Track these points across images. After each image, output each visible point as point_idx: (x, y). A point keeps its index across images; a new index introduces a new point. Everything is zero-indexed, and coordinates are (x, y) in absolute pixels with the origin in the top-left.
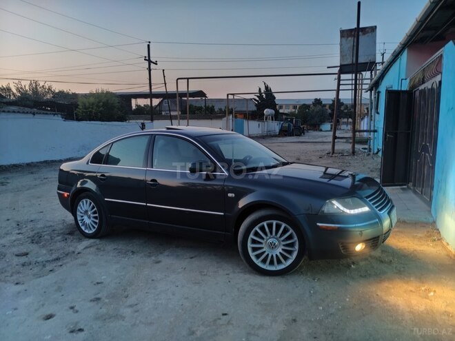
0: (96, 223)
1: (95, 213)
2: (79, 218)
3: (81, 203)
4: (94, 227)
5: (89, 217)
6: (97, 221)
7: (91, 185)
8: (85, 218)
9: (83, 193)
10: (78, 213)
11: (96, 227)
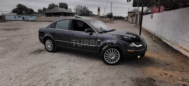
0: (52, 47)
1: (51, 44)
2: (46, 46)
3: (47, 41)
4: (52, 49)
5: (50, 46)
6: (53, 46)
7: (50, 35)
8: (49, 46)
9: (47, 38)
10: (46, 45)
11: (52, 48)
